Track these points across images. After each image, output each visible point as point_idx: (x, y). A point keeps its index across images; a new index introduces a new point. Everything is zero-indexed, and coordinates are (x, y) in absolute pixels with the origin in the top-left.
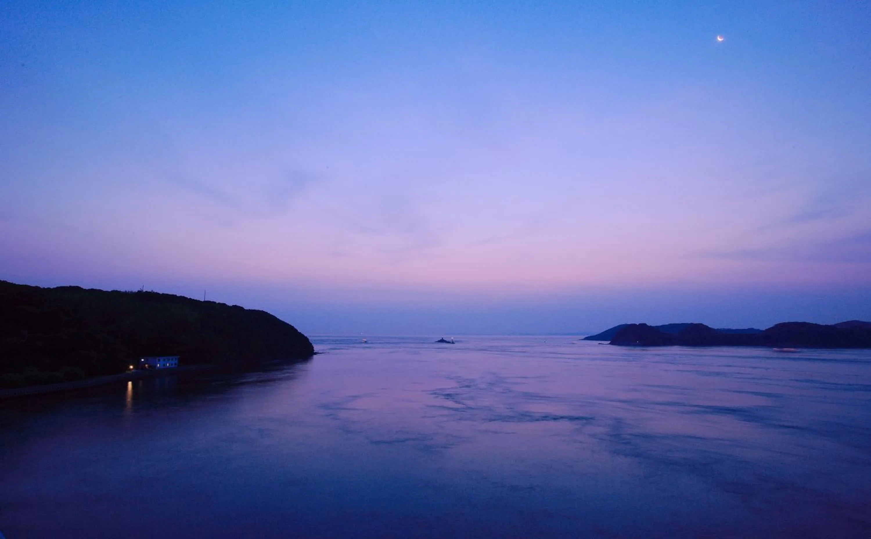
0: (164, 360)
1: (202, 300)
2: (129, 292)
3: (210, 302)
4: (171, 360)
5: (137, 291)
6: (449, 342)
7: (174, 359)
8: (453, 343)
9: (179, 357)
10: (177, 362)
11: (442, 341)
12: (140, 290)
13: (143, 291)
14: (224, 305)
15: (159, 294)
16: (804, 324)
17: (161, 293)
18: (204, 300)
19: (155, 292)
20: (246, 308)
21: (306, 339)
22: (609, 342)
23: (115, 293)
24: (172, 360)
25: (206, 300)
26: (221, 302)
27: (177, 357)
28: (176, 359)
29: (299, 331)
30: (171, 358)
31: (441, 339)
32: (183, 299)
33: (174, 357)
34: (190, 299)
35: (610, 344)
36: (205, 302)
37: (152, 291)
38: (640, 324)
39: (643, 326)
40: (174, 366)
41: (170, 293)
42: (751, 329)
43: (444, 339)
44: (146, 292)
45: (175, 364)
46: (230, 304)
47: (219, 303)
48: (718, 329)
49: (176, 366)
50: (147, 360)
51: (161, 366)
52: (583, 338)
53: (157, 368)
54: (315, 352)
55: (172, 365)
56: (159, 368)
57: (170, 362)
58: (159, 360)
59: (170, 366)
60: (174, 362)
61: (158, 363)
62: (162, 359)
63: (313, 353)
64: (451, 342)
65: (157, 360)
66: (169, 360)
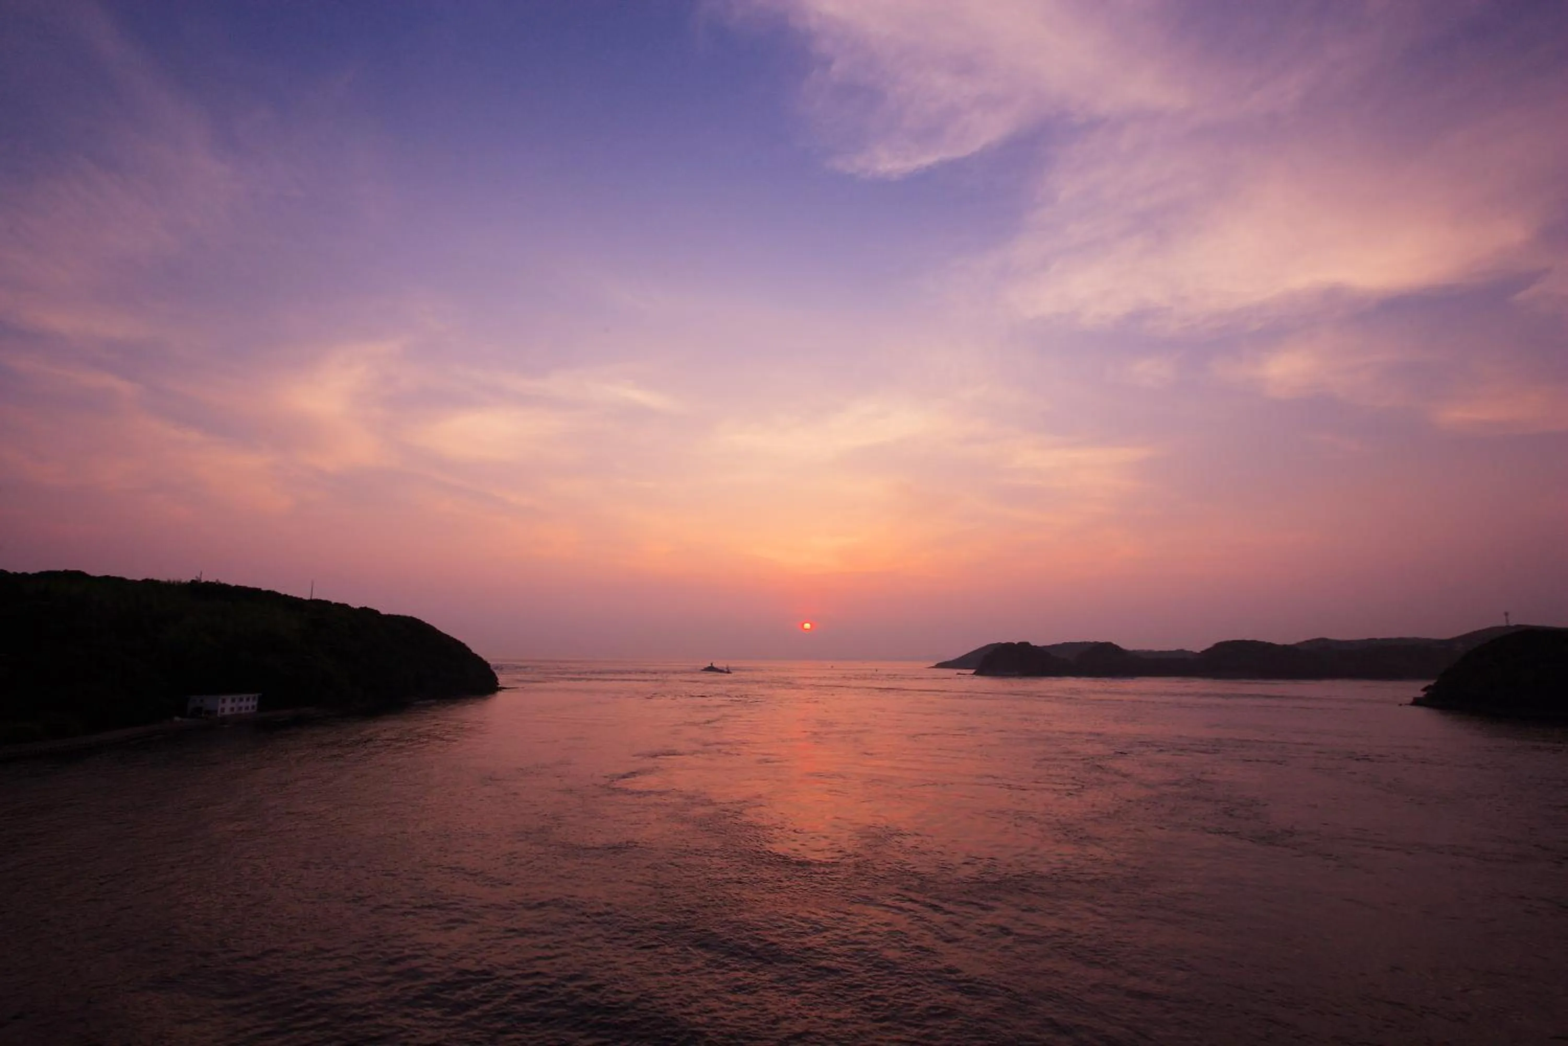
0: (233, 701)
1: (307, 598)
2: (174, 582)
3: (321, 600)
4: (245, 700)
5: (189, 581)
6: (721, 671)
7: (251, 700)
8: (728, 672)
9: (261, 694)
10: (255, 703)
11: (711, 669)
12: (195, 579)
13: (200, 580)
14: (345, 606)
15: (228, 586)
16: (1253, 644)
17: (233, 584)
18: (310, 598)
19: (222, 582)
20: (383, 612)
21: (485, 665)
22: (973, 671)
23: (151, 585)
24: (248, 699)
25: (313, 598)
26: (341, 602)
27: (257, 695)
28: (254, 699)
29: (474, 651)
30: (245, 696)
31: (710, 665)
32: (272, 597)
33: (251, 696)
34: (286, 595)
35: (974, 674)
36: (311, 601)
37: (217, 580)
38: (1020, 643)
39: (1024, 646)
40: (250, 710)
41: (250, 585)
42: (1182, 651)
43: (714, 665)
44: (207, 582)
45: (253, 707)
46: (355, 604)
47: (336, 604)
48: (1134, 651)
49: (254, 710)
50: (202, 701)
51: (227, 712)
52: (933, 665)
53: (219, 714)
54: (499, 686)
55: (247, 708)
56: (223, 714)
57: (243, 704)
58: (224, 701)
59: (243, 711)
60: (250, 704)
61: (221, 706)
62: (229, 699)
63: (498, 688)
64: (726, 670)
65: (220, 700)
66: (241, 700)
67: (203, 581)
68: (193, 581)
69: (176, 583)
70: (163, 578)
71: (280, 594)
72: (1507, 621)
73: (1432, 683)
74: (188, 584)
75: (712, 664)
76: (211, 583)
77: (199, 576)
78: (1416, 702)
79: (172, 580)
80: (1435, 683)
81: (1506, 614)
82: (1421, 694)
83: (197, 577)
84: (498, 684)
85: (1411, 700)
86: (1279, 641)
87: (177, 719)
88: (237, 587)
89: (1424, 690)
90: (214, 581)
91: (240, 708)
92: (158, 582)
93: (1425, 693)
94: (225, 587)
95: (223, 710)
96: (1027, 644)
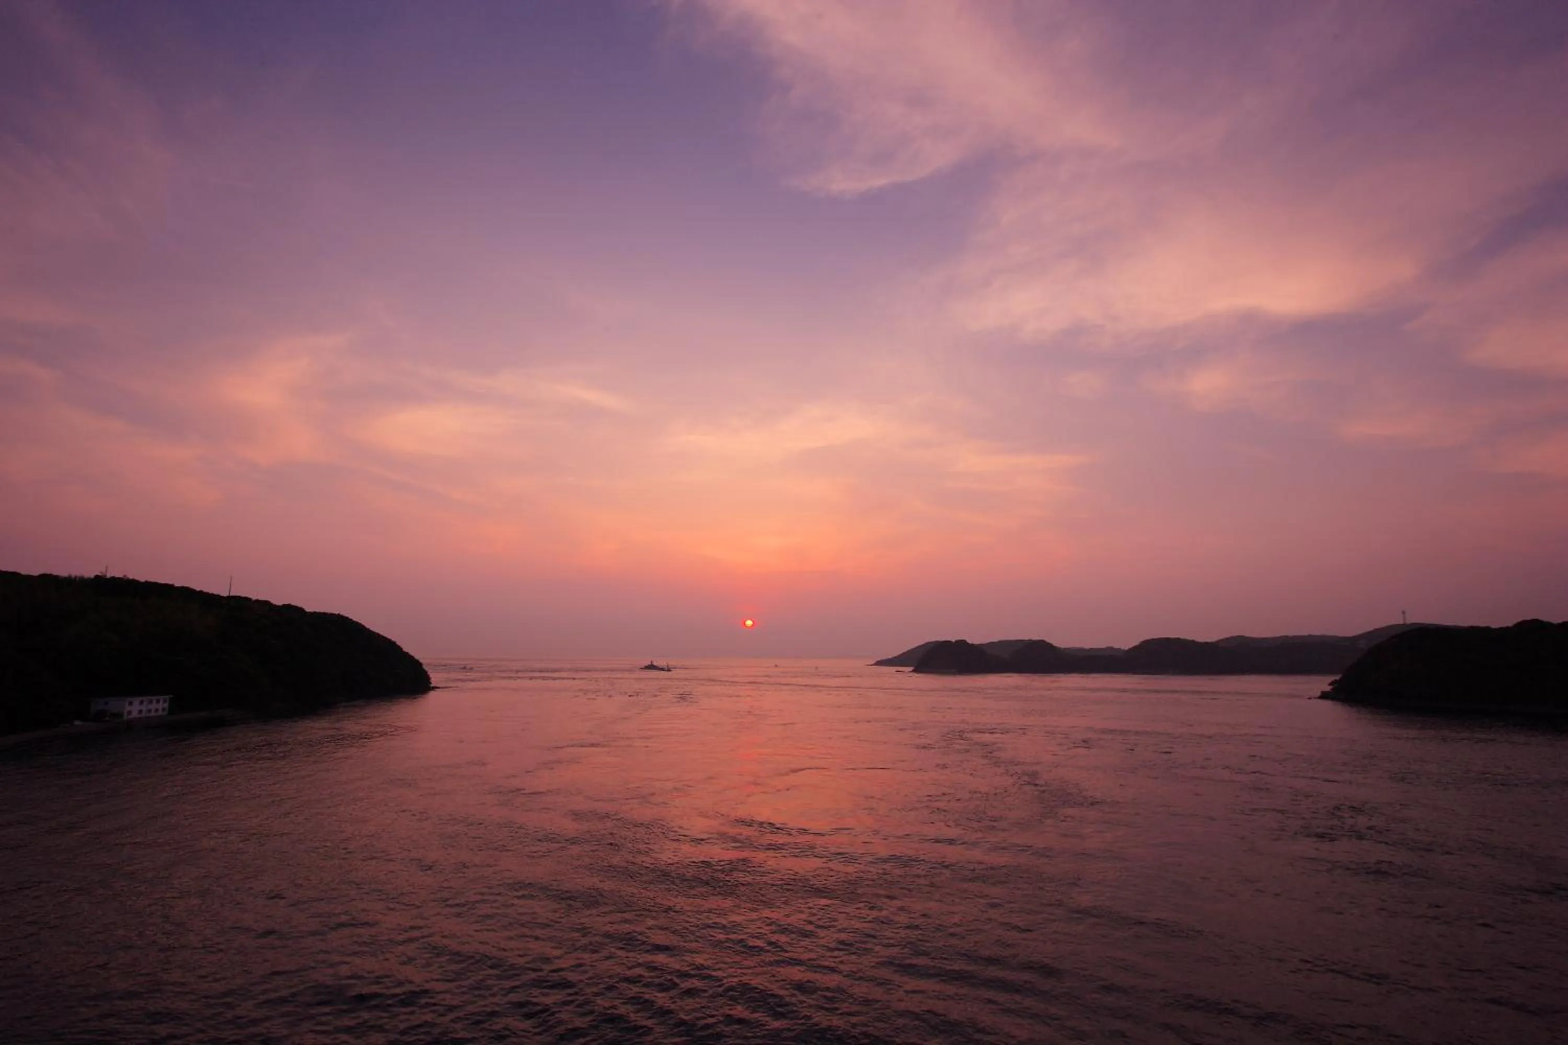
0: (141, 703)
1: (225, 594)
2: (76, 577)
3: (240, 597)
4: (155, 702)
5: (92, 576)
6: (662, 669)
7: (161, 702)
8: (669, 670)
9: (172, 696)
10: (166, 705)
11: (651, 667)
12: (100, 574)
13: (106, 576)
14: (267, 603)
15: (138, 582)
17: (143, 580)
18: (228, 595)
19: (131, 578)
20: (309, 609)
21: (418, 664)
22: (911, 669)
23: (47, 580)
24: (158, 701)
25: (231, 595)
27: (167, 697)
28: (165, 701)
29: (405, 649)
30: (154, 698)
31: (650, 663)
32: (187, 592)
33: (162, 698)
34: (201, 592)
35: (912, 671)
36: (229, 598)
37: (125, 576)
38: (957, 642)
39: (961, 644)
40: (160, 713)
41: (162, 580)
42: (1111, 648)
43: (654, 663)
44: (113, 578)
45: (164, 709)
46: (278, 601)
47: (257, 601)
49: (166, 713)
50: (107, 703)
51: (135, 714)
52: (873, 662)
53: (125, 717)
54: (432, 685)
55: (157, 710)
56: (129, 717)
57: (154, 706)
58: (131, 704)
59: (153, 714)
60: (161, 706)
61: (128, 708)
62: (136, 701)
63: (430, 687)
64: (666, 669)
65: (127, 704)
66: (151, 702)
67: (109, 576)
68: (97, 577)
69: (77, 579)
70: (63, 573)
71: (195, 590)
72: (1404, 618)
73: (1337, 677)
74: (93, 579)
75: (652, 662)
76: (119, 578)
77: (104, 571)
78: (1324, 696)
79: (73, 576)
80: (1341, 679)
81: (1404, 613)
82: (1328, 688)
83: (101, 572)
84: (430, 683)
85: (1319, 694)
86: (1200, 639)
87: (77, 723)
88: (147, 583)
89: (1330, 684)
90: (121, 576)
91: (150, 711)
92: (57, 577)
93: (1331, 687)
94: (134, 583)
95: (129, 713)
96: (965, 641)
